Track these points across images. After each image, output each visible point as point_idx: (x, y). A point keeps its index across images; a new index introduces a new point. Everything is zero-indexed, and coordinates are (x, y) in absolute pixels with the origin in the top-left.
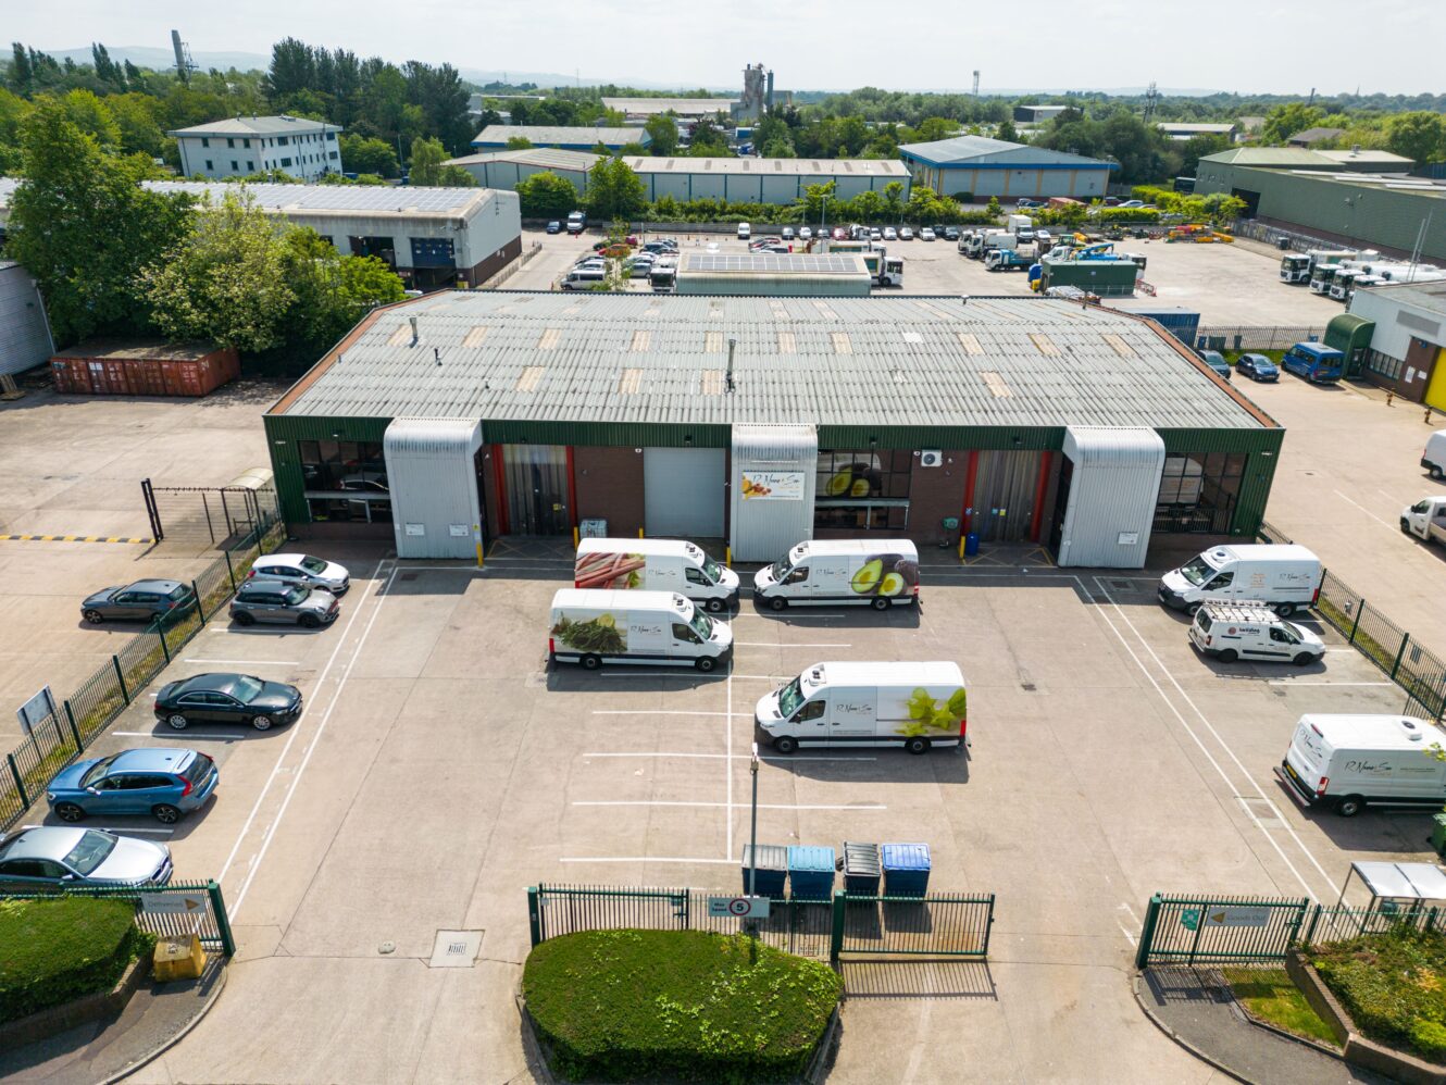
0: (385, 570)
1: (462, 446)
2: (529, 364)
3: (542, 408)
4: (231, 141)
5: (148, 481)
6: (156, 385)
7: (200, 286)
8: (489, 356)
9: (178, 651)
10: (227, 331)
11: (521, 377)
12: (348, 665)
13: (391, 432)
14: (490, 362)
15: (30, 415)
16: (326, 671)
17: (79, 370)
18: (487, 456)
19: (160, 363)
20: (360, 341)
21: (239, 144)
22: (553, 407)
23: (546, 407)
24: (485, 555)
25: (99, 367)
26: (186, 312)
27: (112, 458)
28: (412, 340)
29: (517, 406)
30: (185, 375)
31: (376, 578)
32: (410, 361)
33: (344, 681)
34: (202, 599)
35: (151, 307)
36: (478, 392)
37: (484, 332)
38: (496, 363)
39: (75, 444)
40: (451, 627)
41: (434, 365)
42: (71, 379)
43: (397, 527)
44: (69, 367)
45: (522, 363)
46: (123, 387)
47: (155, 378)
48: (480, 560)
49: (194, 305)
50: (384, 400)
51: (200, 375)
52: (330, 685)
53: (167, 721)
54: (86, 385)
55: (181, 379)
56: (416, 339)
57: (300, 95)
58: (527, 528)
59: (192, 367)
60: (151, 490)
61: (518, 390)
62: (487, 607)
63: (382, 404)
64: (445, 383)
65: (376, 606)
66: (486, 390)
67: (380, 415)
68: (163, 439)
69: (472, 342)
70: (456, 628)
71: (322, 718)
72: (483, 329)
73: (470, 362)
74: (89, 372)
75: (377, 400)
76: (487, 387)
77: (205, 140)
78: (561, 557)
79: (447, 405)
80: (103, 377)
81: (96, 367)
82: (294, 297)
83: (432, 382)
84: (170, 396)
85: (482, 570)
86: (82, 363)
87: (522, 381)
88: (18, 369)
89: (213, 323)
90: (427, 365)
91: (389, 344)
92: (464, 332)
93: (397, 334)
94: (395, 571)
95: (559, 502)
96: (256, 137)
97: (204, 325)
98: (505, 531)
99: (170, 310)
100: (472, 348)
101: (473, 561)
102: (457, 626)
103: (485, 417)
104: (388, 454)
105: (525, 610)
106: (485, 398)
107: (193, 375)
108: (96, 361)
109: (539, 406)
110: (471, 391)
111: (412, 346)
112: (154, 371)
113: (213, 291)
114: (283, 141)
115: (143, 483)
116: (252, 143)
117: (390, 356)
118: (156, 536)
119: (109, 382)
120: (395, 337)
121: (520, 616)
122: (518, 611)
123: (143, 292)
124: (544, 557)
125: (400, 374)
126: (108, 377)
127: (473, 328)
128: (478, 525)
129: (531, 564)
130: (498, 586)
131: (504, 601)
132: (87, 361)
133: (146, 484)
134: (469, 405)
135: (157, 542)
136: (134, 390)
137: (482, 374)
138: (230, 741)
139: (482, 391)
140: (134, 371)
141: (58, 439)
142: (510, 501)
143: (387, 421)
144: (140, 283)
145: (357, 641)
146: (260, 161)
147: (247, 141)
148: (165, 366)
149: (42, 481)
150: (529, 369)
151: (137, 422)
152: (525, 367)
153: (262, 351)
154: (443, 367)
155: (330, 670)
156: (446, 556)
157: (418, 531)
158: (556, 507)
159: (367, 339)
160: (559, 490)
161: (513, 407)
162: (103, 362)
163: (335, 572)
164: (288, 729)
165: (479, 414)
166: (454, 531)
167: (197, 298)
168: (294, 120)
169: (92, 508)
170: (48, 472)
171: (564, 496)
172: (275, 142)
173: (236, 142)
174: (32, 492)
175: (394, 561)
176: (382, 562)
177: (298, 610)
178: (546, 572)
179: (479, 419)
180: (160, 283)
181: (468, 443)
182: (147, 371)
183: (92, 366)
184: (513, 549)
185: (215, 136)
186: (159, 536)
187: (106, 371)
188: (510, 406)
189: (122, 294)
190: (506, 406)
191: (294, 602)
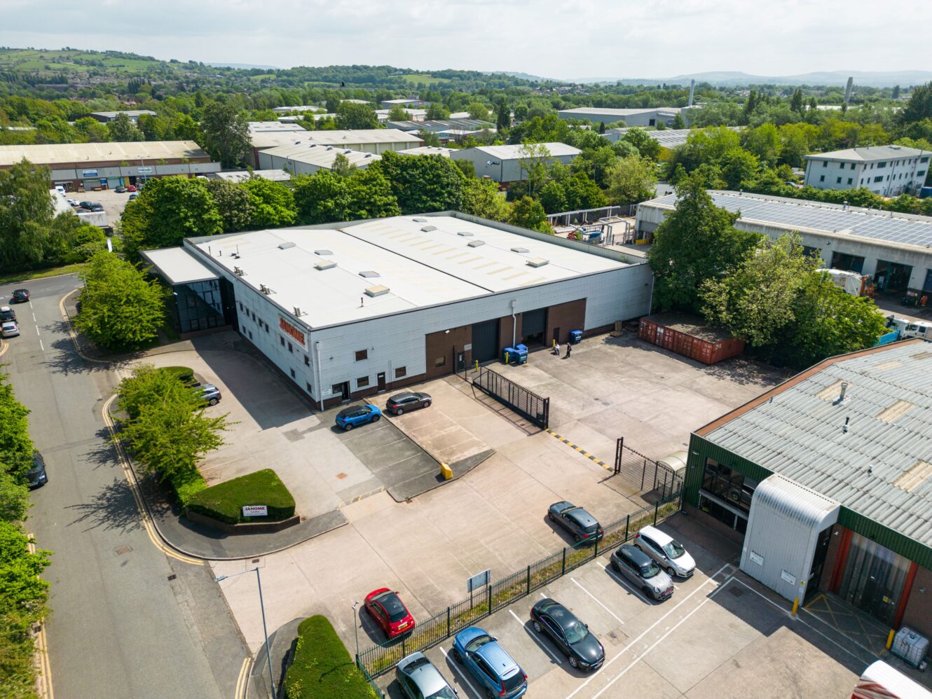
0: (724, 575)
1: (812, 522)
2: (925, 459)
3: (906, 514)
4: (842, 164)
5: (622, 439)
6: (686, 349)
7: (737, 296)
8: (893, 436)
9: (573, 569)
10: (740, 329)
11: (908, 471)
12: (649, 647)
13: (765, 486)
14: (888, 445)
15: (617, 350)
16: (634, 642)
17: (652, 330)
18: (837, 533)
19: (693, 338)
20: (798, 386)
21: (848, 167)
22: (918, 518)
23: (911, 515)
24: (804, 604)
25: (662, 331)
26: (721, 312)
27: (633, 397)
28: (839, 398)
29: (884, 502)
30: (704, 350)
31: (714, 579)
32: (823, 419)
33: (639, 659)
34: (605, 536)
35: (703, 302)
36: (859, 472)
37: (909, 407)
38: (894, 447)
39: (623, 380)
40: (735, 661)
41: (841, 429)
42: (646, 332)
43: (745, 549)
44: (647, 326)
45: (918, 456)
46: (670, 346)
47: (687, 346)
48: (795, 607)
49: (728, 309)
50: (779, 451)
51: (713, 352)
52: (629, 657)
53: (534, 622)
54: (653, 339)
55: (701, 352)
56: (842, 398)
57: (921, 123)
58: (854, 598)
59: (710, 347)
60: (622, 445)
61: (896, 485)
62: (773, 660)
63: (775, 453)
64: (839, 452)
65: (699, 605)
66: (866, 474)
67: (764, 466)
68: (667, 393)
69: (888, 417)
70: (738, 666)
71: (607, 683)
72: (908, 405)
73: (871, 438)
74: (656, 332)
75: (774, 449)
76: (870, 471)
77: (825, 163)
78: (868, 645)
79: (825, 476)
80: (662, 338)
81: (661, 330)
82: (793, 318)
83: (826, 447)
84: (692, 359)
85: (793, 618)
86: (654, 326)
87: (907, 476)
88: (627, 318)
89: (734, 322)
90: (835, 427)
91: (817, 396)
92: (888, 403)
93: (831, 388)
94: (730, 579)
95: (891, 596)
96: (860, 163)
97: (728, 322)
98: (834, 589)
99: (713, 307)
100: (884, 423)
101: (789, 604)
102: (740, 664)
103: (845, 505)
104: (754, 499)
105: (800, 684)
106: (860, 482)
107: (708, 351)
108: (662, 327)
109: (904, 512)
110: (854, 469)
111: (835, 404)
112: (688, 342)
113: (742, 303)
114: (882, 165)
115: (618, 440)
116: (857, 166)
117: (810, 409)
118: (616, 470)
119: (664, 341)
120: (828, 390)
121: (793, 687)
122: (795, 679)
123: (704, 292)
124: (851, 635)
125: (807, 429)
126: (664, 338)
127: (900, 400)
128: (805, 582)
129: (836, 636)
130: (794, 643)
131: (789, 662)
132: (657, 326)
133: (620, 442)
134: (842, 484)
135: (615, 474)
136: (675, 349)
137: (874, 453)
138: (554, 661)
139: (863, 473)
140: (678, 339)
141: (618, 373)
142: (846, 572)
143: (766, 473)
144: (704, 287)
145: (667, 628)
146: (858, 178)
147: (853, 165)
148: (695, 341)
149: (593, 400)
150: (923, 465)
151: (661, 374)
152: (920, 460)
153: (757, 347)
154: (847, 434)
155: (636, 644)
156: (773, 589)
157: (759, 560)
158: (885, 599)
159: (803, 386)
160: (893, 588)
161: (880, 501)
162: (665, 329)
163: (685, 562)
164: (586, 677)
165: (843, 498)
166: (784, 575)
167: (732, 304)
168: (899, 149)
169: (601, 431)
170: (598, 395)
171: (897, 595)
172: (875, 166)
173: (846, 165)
174: (584, 407)
175: (735, 569)
176: (727, 565)
177: (644, 582)
178: (845, 653)
179: (839, 504)
180: (715, 290)
181: (817, 523)
182: (685, 340)
183: (659, 329)
184: (830, 611)
185: (833, 161)
186: (617, 471)
187: (664, 334)
188: (878, 499)
189: (692, 291)
190: (873, 499)
191: (645, 575)
